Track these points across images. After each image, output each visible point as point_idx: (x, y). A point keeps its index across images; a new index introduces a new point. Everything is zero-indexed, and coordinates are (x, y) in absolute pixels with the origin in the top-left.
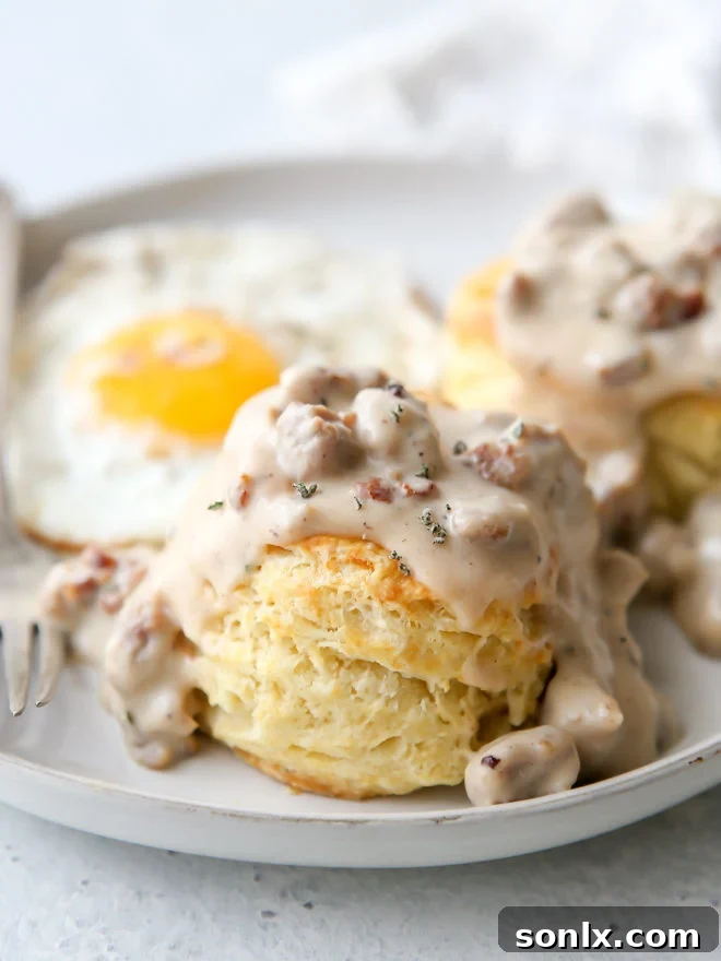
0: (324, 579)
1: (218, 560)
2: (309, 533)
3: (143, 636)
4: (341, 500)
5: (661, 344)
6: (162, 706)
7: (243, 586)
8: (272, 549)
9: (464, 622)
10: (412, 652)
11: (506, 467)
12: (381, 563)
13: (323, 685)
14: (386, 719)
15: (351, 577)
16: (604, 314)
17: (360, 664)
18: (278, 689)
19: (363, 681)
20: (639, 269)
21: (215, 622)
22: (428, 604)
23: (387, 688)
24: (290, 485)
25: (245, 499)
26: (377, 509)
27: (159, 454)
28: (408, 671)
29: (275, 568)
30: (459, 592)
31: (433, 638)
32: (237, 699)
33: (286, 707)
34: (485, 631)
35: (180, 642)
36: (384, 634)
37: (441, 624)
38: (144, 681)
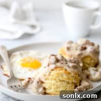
0: (58, 72)
2: (56, 68)
3: (38, 82)
5: (83, 52)
6: (41, 90)
7: (49, 75)
8: (52, 70)
9: (73, 75)
10: (68, 79)
12: (64, 70)
14: (66, 86)
15: (61, 71)
16: (77, 49)
17: (62, 81)
18: (54, 85)
19: (63, 83)
20: (79, 46)
21: (46, 79)
22: (69, 73)
23: (65, 83)
24: (53, 64)
26: (62, 65)
27: (30, 70)
28: (67, 81)
29: (52, 72)
30: (72, 71)
31: (70, 77)
32: (49, 87)
33: (55, 87)
34: (75, 76)
35: (42, 82)
36: (65, 77)
37: (70, 75)
38: (39, 87)
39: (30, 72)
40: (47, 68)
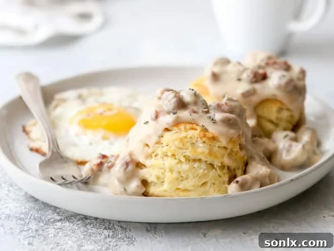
0: (183, 134)
1: (149, 136)
2: (177, 123)
3: (127, 164)
4: (185, 114)
5: (257, 86)
6: (134, 185)
7: (158, 143)
8: (167, 130)
9: (224, 143)
10: (211, 153)
11: (226, 108)
12: (199, 129)
13: (186, 167)
14: (204, 175)
15: (191, 133)
16: (239, 80)
17: (194, 160)
18: (171, 171)
19: (196, 165)
20: (245, 69)
21: (149, 156)
22: (214, 138)
23: (203, 166)
24: (169, 113)
25: (157, 117)
26: (195, 116)
27: (105, 138)
28: (209, 160)
29: (167, 135)
30: (222, 134)
31: (216, 149)
32: (158, 178)
33: (175, 175)
34: (230, 147)
35: (139, 165)
36: (202, 149)
37: (218, 144)
38: (129, 177)
39: (106, 143)
40: (152, 123)
